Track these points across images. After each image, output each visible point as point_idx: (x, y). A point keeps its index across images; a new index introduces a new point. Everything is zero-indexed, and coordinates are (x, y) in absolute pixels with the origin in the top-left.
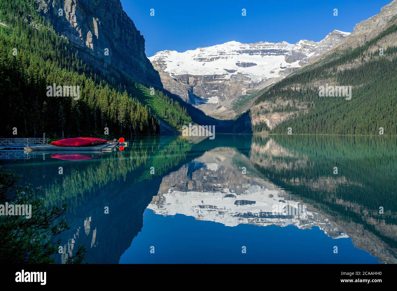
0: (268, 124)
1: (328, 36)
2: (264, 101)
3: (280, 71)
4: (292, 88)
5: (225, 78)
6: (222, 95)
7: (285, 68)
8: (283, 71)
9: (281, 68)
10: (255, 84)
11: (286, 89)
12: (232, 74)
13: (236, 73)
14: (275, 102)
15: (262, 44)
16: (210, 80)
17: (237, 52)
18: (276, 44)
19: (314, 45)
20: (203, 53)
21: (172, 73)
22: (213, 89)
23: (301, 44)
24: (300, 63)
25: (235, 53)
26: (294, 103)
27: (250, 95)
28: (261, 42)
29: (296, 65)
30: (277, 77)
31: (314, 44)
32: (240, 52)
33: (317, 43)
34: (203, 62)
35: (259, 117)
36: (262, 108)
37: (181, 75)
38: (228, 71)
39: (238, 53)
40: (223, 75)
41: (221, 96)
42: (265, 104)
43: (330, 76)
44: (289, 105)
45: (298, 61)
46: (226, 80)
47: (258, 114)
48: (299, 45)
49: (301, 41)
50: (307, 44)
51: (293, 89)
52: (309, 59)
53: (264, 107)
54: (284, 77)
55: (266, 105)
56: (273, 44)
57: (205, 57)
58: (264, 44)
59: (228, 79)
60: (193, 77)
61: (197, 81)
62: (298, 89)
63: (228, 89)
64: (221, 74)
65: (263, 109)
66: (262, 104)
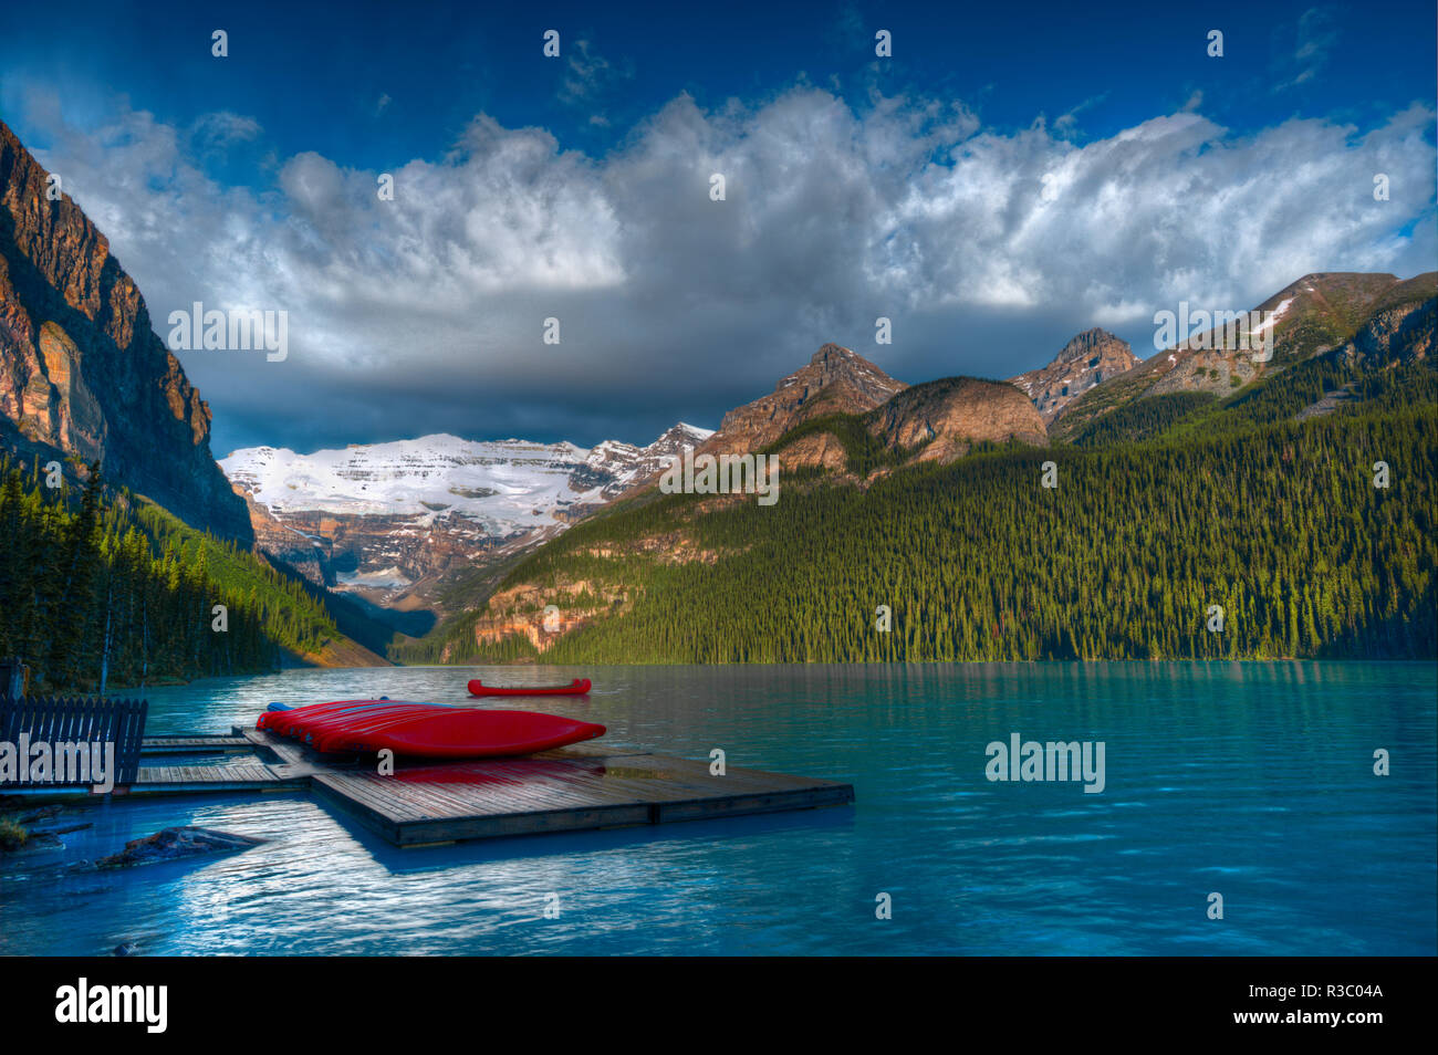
0: (535, 638)
1: (665, 436)
2: (523, 580)
3: (557, 511)
4: (591, 551)
5: (419, 524)
6: (411, 565)
7: (567, 503)
8: (563, 511)
9: (559, 503)
10: (498, 542)
11: (578, 554)
12: (436, 513)
13: (446, 513)
14: (551, 585)
15: (514, 445)
16: (380, 528)
17: (453, 460)
18: (548, 447)
19: (635, 455)
20: (364, 458)
21: (274, 507)
22: (388, 551)
23: (606, 450)
24: (604, 494)
25: (447, 463)
26: (597, 586)
27: (482, 566)
28: (512, 440)
29: (593, 496)
30: (550, 523)
31: (634, 451)
32: (459, 463)
33: (642, 449)
34: (362, 482)
35: (512, 622)
36: (518, 598)
37: (300, 512)
38: (429, 506)
39: (455, 464)
40: (414, 515)
41: (407, 569)
42: (527, 588)
43: (679, 525)
44: (584, 593)
45: (598, 489)
46: (421, 529)
47: (510, 612)
48: (601, 451)
49: (606, 445)
50: (619, 451)
51: (595, 553)
52: (624, 487)
53: (526, 596)
54: (567, 526)
55: (530, 592)
56: (541, 445)
57: (369, 470)
58: (518, 445)
59: (426, 526)
60: (333, 519)
61: (344, 528)
62: (606, 553)
63: (427, 551)
64: (409, 511)
65: (523, 602)
66: (519, 589)
